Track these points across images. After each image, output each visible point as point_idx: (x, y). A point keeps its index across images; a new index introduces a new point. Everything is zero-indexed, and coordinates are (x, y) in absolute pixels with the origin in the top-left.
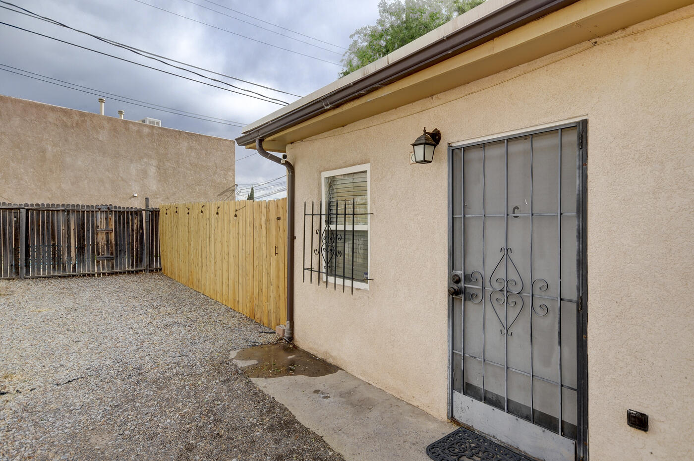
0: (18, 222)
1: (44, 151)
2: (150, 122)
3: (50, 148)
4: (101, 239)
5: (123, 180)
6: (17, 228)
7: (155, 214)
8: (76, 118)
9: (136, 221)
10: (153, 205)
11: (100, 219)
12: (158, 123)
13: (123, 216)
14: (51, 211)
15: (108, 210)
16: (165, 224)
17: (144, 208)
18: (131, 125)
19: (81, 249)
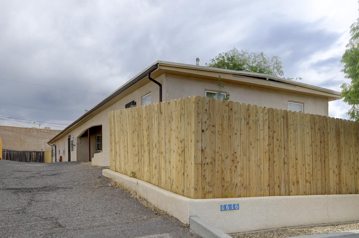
0: (20, 154)
1: (21, 139)
2: (48, 128)
3: (22, 138)
4: (34, 157)
5: (40, 145)
6: (20, 155)
7: (43, 152)
8: (28, 130)
9: (40, 154)
10: (43, 151)
11: (33, 153)
12: (50, 128)
13: (37, 153)
14: (25, 152)
15: (35, 152)
16: (45, 153)
17: (41, 151)
18: (42, 130)
19: (30, 159)
